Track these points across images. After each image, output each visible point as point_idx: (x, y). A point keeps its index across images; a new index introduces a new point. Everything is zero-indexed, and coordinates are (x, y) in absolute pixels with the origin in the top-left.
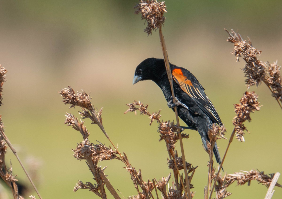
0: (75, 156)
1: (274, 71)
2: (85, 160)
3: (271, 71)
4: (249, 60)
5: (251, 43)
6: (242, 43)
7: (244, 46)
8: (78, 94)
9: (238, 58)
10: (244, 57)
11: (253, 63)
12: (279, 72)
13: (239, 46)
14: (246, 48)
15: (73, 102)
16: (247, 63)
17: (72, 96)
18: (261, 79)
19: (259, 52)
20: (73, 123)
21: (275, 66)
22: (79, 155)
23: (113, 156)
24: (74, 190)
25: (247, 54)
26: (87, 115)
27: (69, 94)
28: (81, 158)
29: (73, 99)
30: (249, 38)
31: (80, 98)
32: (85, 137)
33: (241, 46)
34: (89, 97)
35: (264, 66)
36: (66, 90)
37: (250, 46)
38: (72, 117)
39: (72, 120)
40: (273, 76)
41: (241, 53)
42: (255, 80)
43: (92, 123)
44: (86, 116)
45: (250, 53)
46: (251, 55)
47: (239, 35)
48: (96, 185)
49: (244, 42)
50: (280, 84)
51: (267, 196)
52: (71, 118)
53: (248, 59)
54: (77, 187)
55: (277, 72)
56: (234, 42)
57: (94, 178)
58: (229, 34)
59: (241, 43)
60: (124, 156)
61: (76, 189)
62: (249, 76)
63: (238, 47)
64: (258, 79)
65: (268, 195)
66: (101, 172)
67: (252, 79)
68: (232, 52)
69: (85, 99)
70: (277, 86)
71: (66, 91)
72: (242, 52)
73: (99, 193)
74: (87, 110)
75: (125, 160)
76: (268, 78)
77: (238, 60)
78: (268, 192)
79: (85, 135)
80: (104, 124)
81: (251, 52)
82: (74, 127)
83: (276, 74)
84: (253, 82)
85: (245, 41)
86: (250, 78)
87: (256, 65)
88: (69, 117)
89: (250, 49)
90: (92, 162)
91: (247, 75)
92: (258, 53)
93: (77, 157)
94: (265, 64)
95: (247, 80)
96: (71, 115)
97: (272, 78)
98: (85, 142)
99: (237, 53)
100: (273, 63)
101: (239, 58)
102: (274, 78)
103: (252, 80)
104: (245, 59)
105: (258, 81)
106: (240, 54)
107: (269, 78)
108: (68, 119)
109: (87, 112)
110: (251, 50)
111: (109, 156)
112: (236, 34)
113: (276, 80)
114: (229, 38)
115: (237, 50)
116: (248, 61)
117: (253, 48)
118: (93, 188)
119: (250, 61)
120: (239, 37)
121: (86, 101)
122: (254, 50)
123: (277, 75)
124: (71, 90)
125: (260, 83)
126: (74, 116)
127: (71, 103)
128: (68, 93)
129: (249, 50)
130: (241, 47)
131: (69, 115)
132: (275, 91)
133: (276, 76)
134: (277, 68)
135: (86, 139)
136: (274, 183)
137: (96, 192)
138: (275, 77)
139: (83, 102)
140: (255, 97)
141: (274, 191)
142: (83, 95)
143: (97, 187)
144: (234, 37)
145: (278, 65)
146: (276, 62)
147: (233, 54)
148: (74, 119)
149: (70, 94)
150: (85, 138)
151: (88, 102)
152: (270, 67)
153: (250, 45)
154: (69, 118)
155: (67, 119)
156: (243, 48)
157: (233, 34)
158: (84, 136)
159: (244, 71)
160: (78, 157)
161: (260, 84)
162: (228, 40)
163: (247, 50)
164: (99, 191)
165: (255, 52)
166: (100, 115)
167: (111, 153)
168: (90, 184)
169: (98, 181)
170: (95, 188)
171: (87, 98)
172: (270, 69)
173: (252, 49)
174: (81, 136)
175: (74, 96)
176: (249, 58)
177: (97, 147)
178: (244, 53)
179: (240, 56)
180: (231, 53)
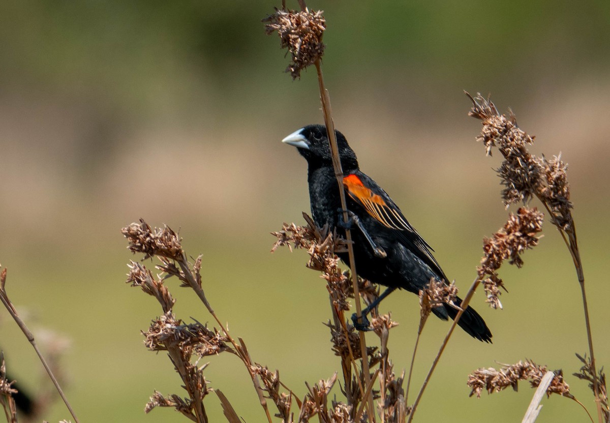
0: (147, 344)
1: (555, 173)
2: (167, 352)
3: (549, 173)
4: (510, 153)
5: (514, 120)
6: (497, 119)
7: (501, 126)
8: (157, 234)
9: (489, 149)
10: (501, 147)
11: (519, 159)
12: (564, 175)
13: (491, 126)
14: (506, 130)
15: (149, 249)
16: (507, 158)
17: (148, 239)
18: (531, 190)
19: (531, 139)
20: (144, 281)
21: (557, 164)
22: (154, 342)
23: (222, 347)
24: (145, 409)
25: (507, 142)
26: (171, 271)
27: (141, 234)
28: (158, 348)
29: (150, 243)
30: (511, 110)
31: (161, 239)
32: (166, 308)
33: (495, 126)
34: (177, 237)
35: (540, 165)
36: (135, 227)
37: (512, 126)
38: (140, 269)
39: (141, 275)
40: (554, 183)
41: (495, 140)
42: (521, 192)
43: (183, 286)
44: (170, 273)
45: (512, 140)
46: (514, 143)
47: (492, 105)
48: (188, 400)
49: (502, 118)
50: (566, 199)
51: (528, 416)
52: (139, 272)
53: (508, 151)
54: (151, 404)
55: (561, 176)
56: (482, 116)
57: (184, 385)
58: (474, 102)
59: (496, 121)
60: (241, 346)
61: (149, 407)
62: (509, 184)
63: (490, 128)
64: (527, 189)
65: (529, 414)
66: (197, 374)
67: (516, 190)
68: (478, 137)
69: (170, 241)
70: (561, 203)
71: (135, 229)
72: (497, 136)
73: (192, 414)
74: (171, 261)
75: (243, 353)
76: (543, 187)
77: (490, 153)
78: (529, 407)
79: (167, 304)
80: (205, 287)
81: (514, 137)
82: (145, 290)
83: (558, 179)
84: (517, 196)
85: (504, 117)
86: (512, 188)
87: (523, 163)
88: (135, 268)
89: (513, 131)
90: (179, 355)
91: (504, 181)
92: (528, 141)
93: (151, 346)
94: (539, 161)
95: (505, 191)
96: (139, 267)
97: (552, 186)
98: (167, 318)
99: (487, 139)
100: (554, 158)
101: (491, 148)
102: (555, 186)
103: (515, 192)
104: (502, 151)
105: (527, 194)
106: (493, 141)
107: (545, 187)
108: (133, 274)
109: (173, 266)
110: (515, 135)
111: (214, 347)
112: (486, 103)
113: (558, 191)
114: (473, 109)
115: (487, 133)
116: (509, 155)
117: (519, 130)
118: (182, 406)
119: (512, 154)
120: (493, 109)
121: (172, 245)
122: (520, 134)
123: (561, 181)
124: (146, 227)
125: (530, 197)
126: (144, 267)
127: (145, 251)
128: (139, 233)
129: (511, 133)
130: (496, 128)
131: (135, 265)
132: (557, 212)
133: (559, 183)
134: (560, 167)
135: (169, 313)
136: (542, 391)
137: (187, 413)
138: (556, 184)
139: (166, 248)
140: (538, 218)
141: (540, 406)
142: (166, 234)
143: (189, 404)
144: (482, 108)
145: (562, 162)
146: (560, 156)
147: (480, 141)
148: (144, 273)
149: (144, 235)
150: (165, 310)
151: (177, 247)
152: (547, 166)
153: (512, 123)
154: (136, 271)
155: (131, 273)
156: (500, 129)
157: (481, 102)
158: (164, 306)
159: (499, 174)
160: (153, 345)
161: (531, 199)
162: (470, 114)
163: (506, 134)
164: (193, 411)
165: (523, 138)
166: (198, 271)
167: (218, 341)
168: (176, 398)
169: (191, 390)
170: (186, 407)
171: (174, 239)
172: (548, 169)
173: (518, 133)
174: (159, 306)
175: (151, 237)
176: (511, 150)
177: (193, 330)
178: (501, 140)
179: (493, 144)
180: (476, 138)
